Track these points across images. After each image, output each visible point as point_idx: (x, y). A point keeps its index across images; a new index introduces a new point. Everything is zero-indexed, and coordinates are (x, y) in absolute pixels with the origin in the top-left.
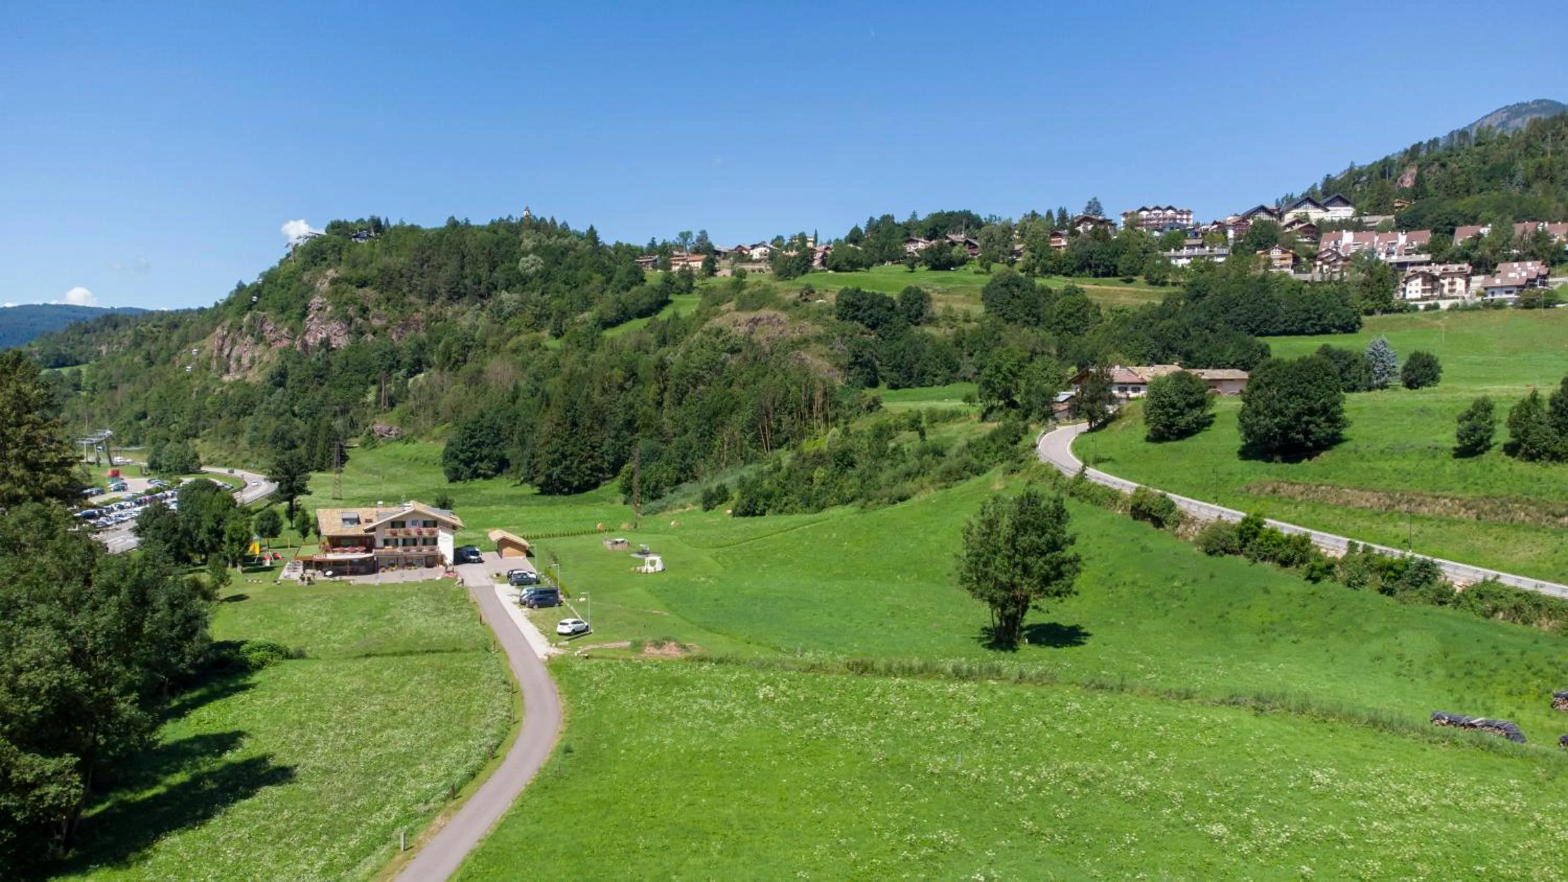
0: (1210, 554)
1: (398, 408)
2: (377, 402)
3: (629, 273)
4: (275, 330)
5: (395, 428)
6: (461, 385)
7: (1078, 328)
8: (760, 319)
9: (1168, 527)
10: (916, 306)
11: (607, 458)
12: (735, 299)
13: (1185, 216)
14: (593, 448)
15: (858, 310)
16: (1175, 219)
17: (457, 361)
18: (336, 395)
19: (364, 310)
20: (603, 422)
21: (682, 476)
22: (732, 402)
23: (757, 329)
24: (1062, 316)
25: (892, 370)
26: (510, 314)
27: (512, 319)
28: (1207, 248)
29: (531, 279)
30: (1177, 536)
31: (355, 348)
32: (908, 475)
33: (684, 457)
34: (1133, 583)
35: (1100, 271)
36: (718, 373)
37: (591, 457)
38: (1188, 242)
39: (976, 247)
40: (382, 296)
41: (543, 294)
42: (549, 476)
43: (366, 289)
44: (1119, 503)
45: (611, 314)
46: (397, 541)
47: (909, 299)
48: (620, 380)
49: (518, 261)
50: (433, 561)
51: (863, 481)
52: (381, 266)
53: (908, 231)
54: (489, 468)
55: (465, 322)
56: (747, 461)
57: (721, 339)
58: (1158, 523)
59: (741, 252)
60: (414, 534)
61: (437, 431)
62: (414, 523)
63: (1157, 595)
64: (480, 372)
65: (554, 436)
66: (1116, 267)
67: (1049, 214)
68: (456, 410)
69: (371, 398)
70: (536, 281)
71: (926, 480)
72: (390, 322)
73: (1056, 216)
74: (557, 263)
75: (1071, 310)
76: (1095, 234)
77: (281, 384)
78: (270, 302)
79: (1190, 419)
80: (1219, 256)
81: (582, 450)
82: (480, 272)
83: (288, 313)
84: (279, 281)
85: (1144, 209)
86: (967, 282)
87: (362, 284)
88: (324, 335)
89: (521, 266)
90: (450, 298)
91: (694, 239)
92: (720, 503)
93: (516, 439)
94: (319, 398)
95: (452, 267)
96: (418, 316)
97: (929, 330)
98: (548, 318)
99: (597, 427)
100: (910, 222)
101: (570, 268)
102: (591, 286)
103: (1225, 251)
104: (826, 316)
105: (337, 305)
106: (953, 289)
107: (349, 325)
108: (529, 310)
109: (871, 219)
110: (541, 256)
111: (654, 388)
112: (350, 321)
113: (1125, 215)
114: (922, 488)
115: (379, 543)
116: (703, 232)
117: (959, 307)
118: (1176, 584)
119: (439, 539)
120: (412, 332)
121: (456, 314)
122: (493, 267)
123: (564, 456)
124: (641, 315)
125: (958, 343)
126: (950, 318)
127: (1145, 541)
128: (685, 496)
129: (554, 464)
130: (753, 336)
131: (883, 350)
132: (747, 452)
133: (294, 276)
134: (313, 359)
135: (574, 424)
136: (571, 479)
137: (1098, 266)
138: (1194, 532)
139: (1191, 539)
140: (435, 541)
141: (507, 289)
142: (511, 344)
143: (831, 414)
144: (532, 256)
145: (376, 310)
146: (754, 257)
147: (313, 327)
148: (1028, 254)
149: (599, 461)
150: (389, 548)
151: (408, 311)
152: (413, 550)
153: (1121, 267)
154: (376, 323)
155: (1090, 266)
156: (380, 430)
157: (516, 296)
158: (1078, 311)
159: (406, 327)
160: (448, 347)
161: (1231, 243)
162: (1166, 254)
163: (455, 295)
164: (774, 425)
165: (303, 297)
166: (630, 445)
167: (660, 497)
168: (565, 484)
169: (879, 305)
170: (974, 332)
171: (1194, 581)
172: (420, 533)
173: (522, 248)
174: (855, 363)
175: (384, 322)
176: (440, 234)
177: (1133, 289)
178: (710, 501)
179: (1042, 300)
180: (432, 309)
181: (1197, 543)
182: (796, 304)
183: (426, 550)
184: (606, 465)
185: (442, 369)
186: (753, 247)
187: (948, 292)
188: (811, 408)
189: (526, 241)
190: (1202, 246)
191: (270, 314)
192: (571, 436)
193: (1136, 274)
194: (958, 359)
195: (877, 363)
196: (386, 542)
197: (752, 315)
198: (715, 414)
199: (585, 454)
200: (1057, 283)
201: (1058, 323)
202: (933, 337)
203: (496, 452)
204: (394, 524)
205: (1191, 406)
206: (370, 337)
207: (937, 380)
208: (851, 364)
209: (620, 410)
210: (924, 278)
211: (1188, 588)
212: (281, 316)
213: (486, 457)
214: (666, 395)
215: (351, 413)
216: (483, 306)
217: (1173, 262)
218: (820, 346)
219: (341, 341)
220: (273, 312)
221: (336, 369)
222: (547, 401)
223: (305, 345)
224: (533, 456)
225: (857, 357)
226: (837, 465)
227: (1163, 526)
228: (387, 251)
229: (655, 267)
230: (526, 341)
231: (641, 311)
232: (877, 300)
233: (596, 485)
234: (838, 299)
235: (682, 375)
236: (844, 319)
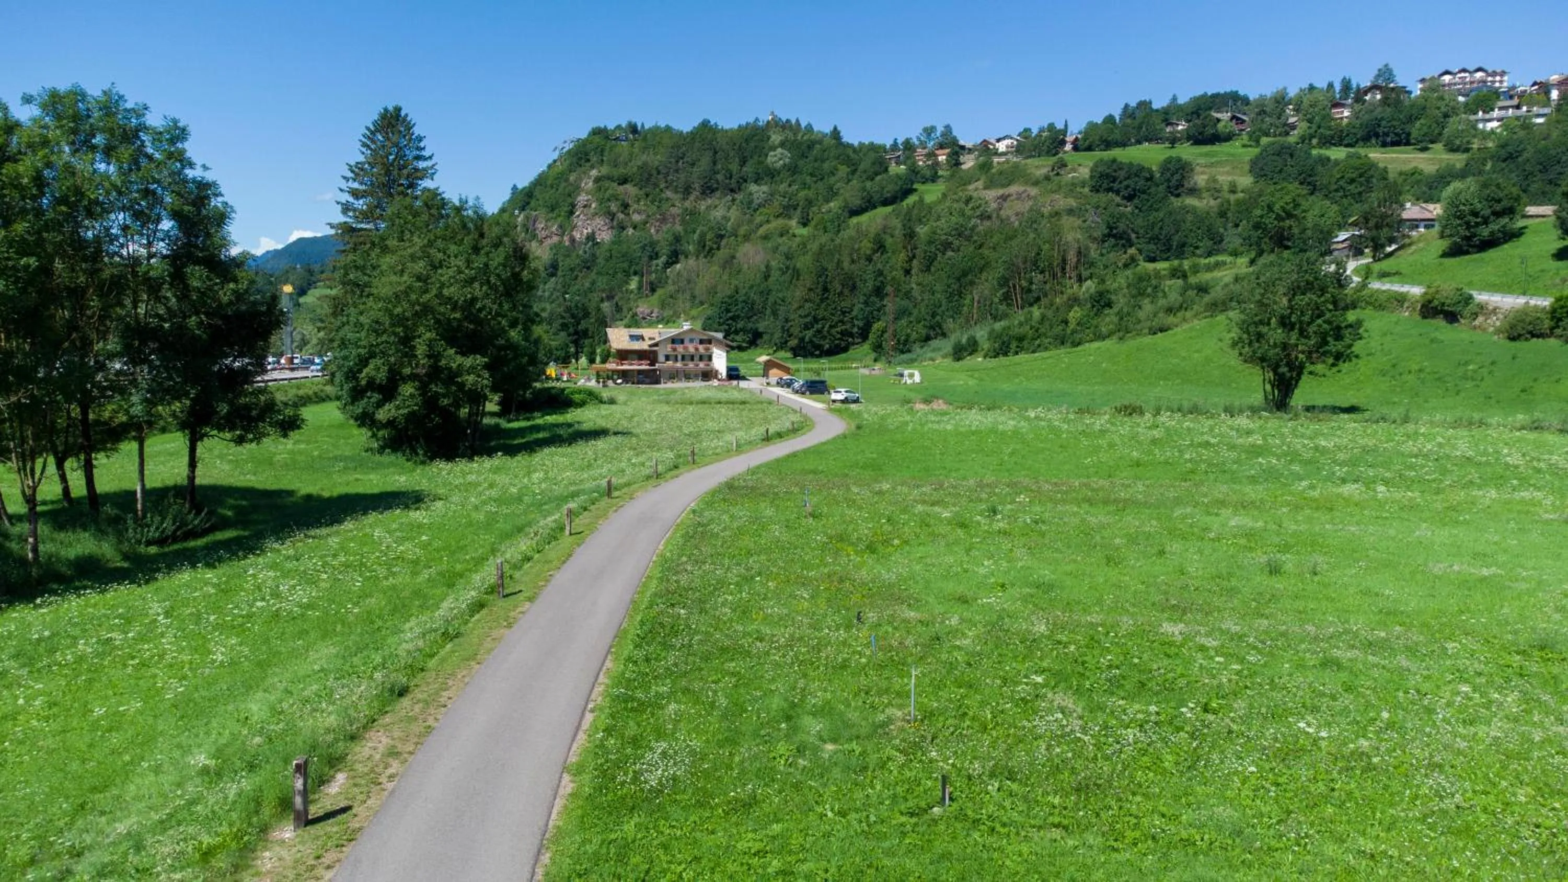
0: (1513, 339)
1: (660, 292)
2: (640, 288)
3: (874, 164)
4: (546, 228)
5: (656, 310)
6: (715, 268)
7: (1360, 193)
8: (1009, 196)
9: (1462, 321)
10: (1177, 177)
11: (856, 322)
12: (983, 178)
13: (1498, 78)
14: (844, 313)
15: (1114, 182)
16: (1485, 82)
17: (711, 249)
18: (602, 282)
19: (626, 206)
20: (854, 288)
21: (932, 334)
22: (983, 262)
23: (1006, 205)
24: (1341, 183)
25: (1149, 243)
26: (759, 206)
27: (761, 210)
28: (1525, 108)
29: (779, 173)
30: (1475, 328)
31: (617, 242)
32: (1170, 310)
33: (934, 315)
34: (1420, 371)
35: (1389, 139)
36: (968, 238)
37: (842, 322)
38: (1500, 104)
39: (1243, 121)
40: (642, 192)
41: (790, 186)
42: (802, 340)
43: (627, 186)
44: (1406, 305)
45: (857, 202)
46: (676, 357)
47: (1169, 169)
48: (868, 252)
49: (767, 155)
50: (708, 375)
51: (1121, 319)
52: (639, 163)
53: (1168, 115)
54: (744, 341)
55: (718, 214)
56: (995, 318)
57: (970, 206)
58: (1452, 317)
59: (986, 146)
60: (691, 349)
61: (694, 312)
62: (691, 341)
63: (1448, 379)
64: (733, 257)
65: (806, 301)
66: (1409, 134)
67: (1331, 85)
68: (712, 291)
69: (633, 285)
70: (785, 174)
71: (1188, 314)
72: (648, 216)
73: (1338, 87)
74: (804, 156)
75: (1354, 175)
76: (1385, 102)
77: (553, 275)
78: (541, 202)
79: (1497, 227)
80: (1538, 116)
81: (833, 314)
82: (730, 167)
83: (556, 211)
84: (549, 182)
85: (1447, 73)
86: (1233, 155)
87: (624, 181)
88: (590, 230)
89: (770, 159)
90: (703, 193)
91: (938, 134)
92: (970, 354)
93: (768, 312)
94: (587, 285)
95: (705, 162)
96: (674, 210)
97: (1190, 201)
98: (795, 209)
99: (846, 292)
100: (1169, 106)
101: (816, 161)
102: (836, 178)
103: (1546, 111)
104: (1078, 189)
105: (601, 202)
106: (1218, 162)
107: (612, 220)
108: (778, 202)
109: (1127, 106)
110: (789, 150)
111: (903, 256)
112: (612, 216)
113: (1423, 81)
114: (1185, 320)
115: (661, 358)
116: (948, 127)
117: (1224, 179)
118: (1471, 367)
119: (714, 355)
120: (669, 225)
121: (708, 208)
122: (743, 162)
123: (816, 320)
124: (886, 203)
125: (1223, 214)
126: (1215, 191)
127: (1437, 335)
128: (934, 350)
129: (807, 327)
130: (1002, 212)
131: (1139, 221)
132: (997, 310)
133: (562, 177)
134: (581, 252)
135: (826, 289)
136: (822, 342)
137: (1386, 134)
138: (1495, 322)
139: (1491, 329)
140: (710, 358)
141: (756, 182)
142: (761, 231)
143: (1085, 274)
144: (779, 150)
145: (636, 206)
146: (1000, 150)
147: (580, 223)
148: (1304, 125)
149: (848, 326)
150: (670, 363)
151: (665, 206)
152: (691, 365)
153: (1415, 133)
154: (636, 218)
155: (1377, 135)
156: (642, 313)
157: (765, 188)
158: (1361, 176)
159: (664, 220)
160: (703, 236)
161: (1553, 104)
162: (1472, 117)
163: (708, 190)
164: (1024, 284)
165: (570, 195)
166: (879, 310)
167: (909, 351)
168: (818, 347)
169: (1136, 175)
170: (1238, 203)
171: (1493, 363)
172: (697, 349)
173: (770, 142)
174: (1109, 235)
175: (644, 217)
176: (694, 134)
177: (1431, 156)
178: (959, 353)
179: (1320, 168)
180: (687, 204)
181: (1498, 331)
182: (1047, 178)
183: (702, 365)
184: (855, 330)
185: (697, 257)
186: (998, 140)
187: (1212, 165)
188: (1064, 269)
189: (773, 137)
190: (1518, 107)
191: (541, 213)
192: (822, 300)
193: (1432, 142)
194: (1221, 230)
195: (1133, 236)
196: (667, 358)
197: (1001, 192)
198: (965, 274)
199: (836, 319)
200: (1337, 153)
201: (1337, 190)
202: (1194, 208)
203: (750, 325)
204: (674, 340)
205: (1498, 214)
206: (631, 231)
207: (1198, 252)
208: (1104, 236)
209: (869, 276)
210: (1186, 151)
211: (1485, 370)
212: (551, 215)
213: (741, 330)
214: (915, 262)
215: (617, 298)
216: (734, 200)
217: (1481, 126)
218: (1072, 219)
219: (605, 236)
220: (544, 210)
221: (601, 261)
222: (797, 274)
223: (573, 240)
224: (787, 321)
225: (1111, 228)
226: (1093, 306)
227: (1457, 321)
228: (644, 149)
229: (898, 163)
230: (776, 229)
231: (886, 199)
232: (1134, 170)
233: (845, 350)
234: (1092, 171)
235: (930, 242)
236: (1098, 191)
